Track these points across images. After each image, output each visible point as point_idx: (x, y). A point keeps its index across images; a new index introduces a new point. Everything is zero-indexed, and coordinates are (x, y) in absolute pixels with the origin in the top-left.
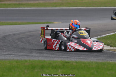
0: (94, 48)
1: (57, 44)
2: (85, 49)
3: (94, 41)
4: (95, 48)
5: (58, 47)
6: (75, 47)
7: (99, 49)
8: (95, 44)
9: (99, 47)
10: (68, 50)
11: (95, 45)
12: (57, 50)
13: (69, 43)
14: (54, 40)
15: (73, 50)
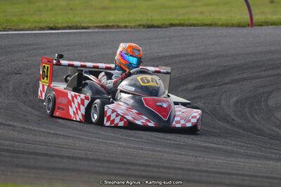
0: (174, 123)
1: (81, 106)
2: (151, 124)
3: (176, 103)
4: (178, 122)
5: (84, 113)
6: (126, 116)
7: (189, 125)
8: (180, 111)
9: (189, 121)
10: (108, 124)
11: (179, 116)
12: (78, 120)
13: (110, 106)
14: (73, 93)
15: (121, 124)
